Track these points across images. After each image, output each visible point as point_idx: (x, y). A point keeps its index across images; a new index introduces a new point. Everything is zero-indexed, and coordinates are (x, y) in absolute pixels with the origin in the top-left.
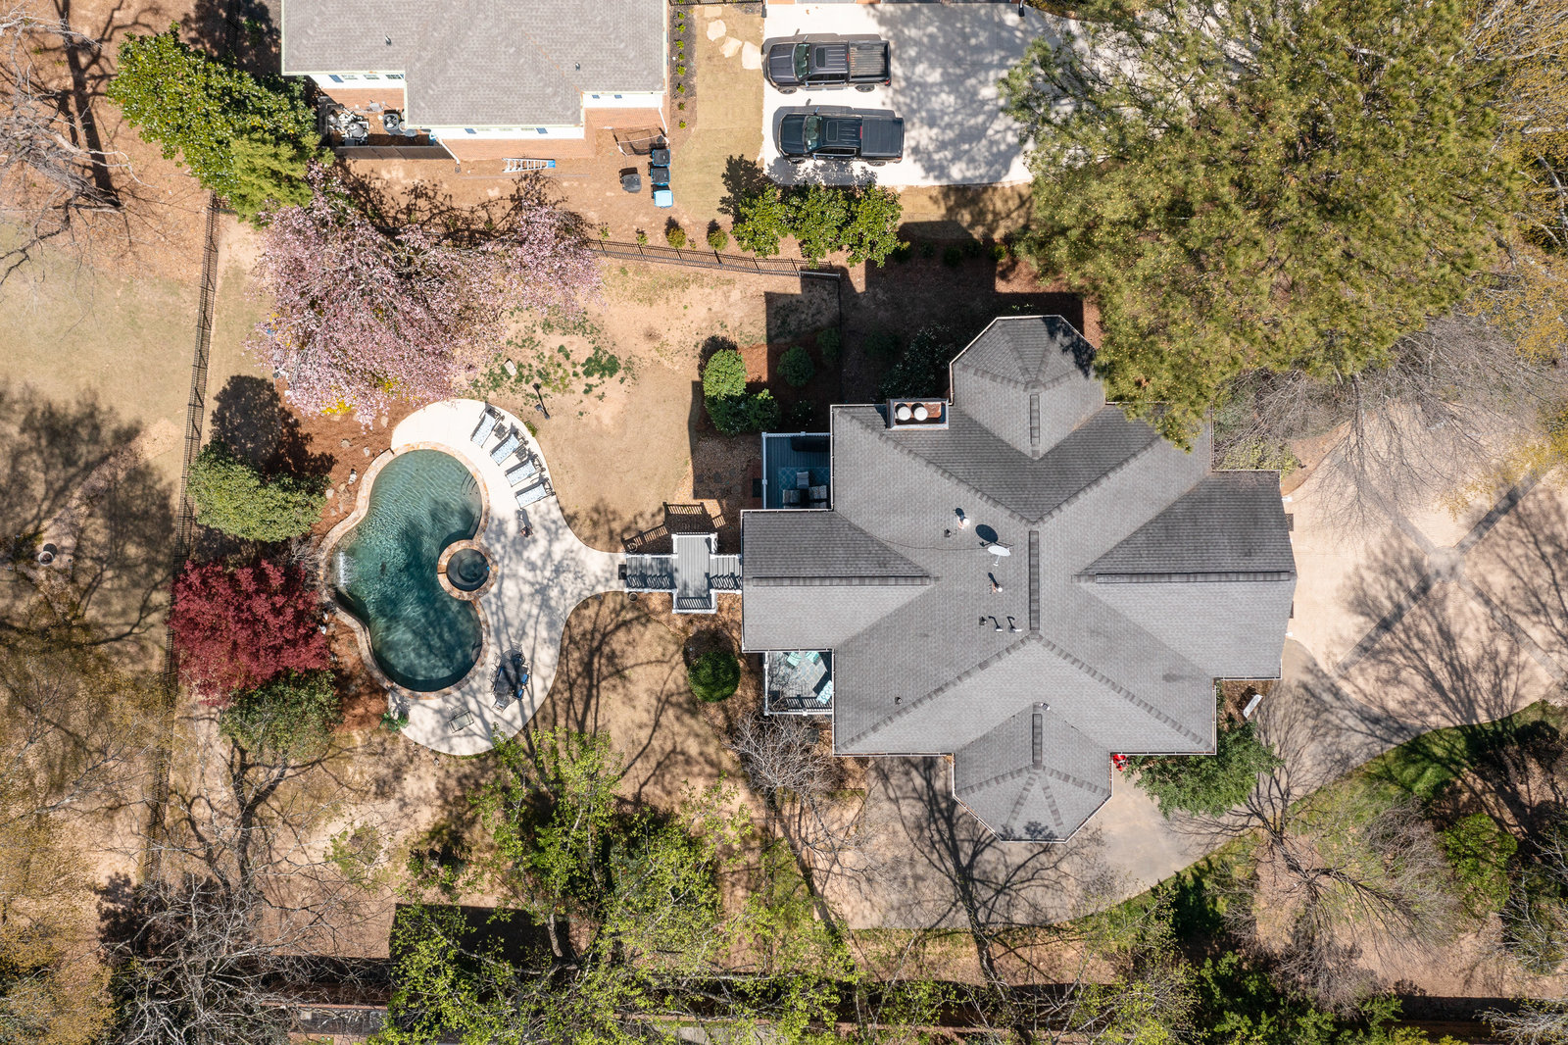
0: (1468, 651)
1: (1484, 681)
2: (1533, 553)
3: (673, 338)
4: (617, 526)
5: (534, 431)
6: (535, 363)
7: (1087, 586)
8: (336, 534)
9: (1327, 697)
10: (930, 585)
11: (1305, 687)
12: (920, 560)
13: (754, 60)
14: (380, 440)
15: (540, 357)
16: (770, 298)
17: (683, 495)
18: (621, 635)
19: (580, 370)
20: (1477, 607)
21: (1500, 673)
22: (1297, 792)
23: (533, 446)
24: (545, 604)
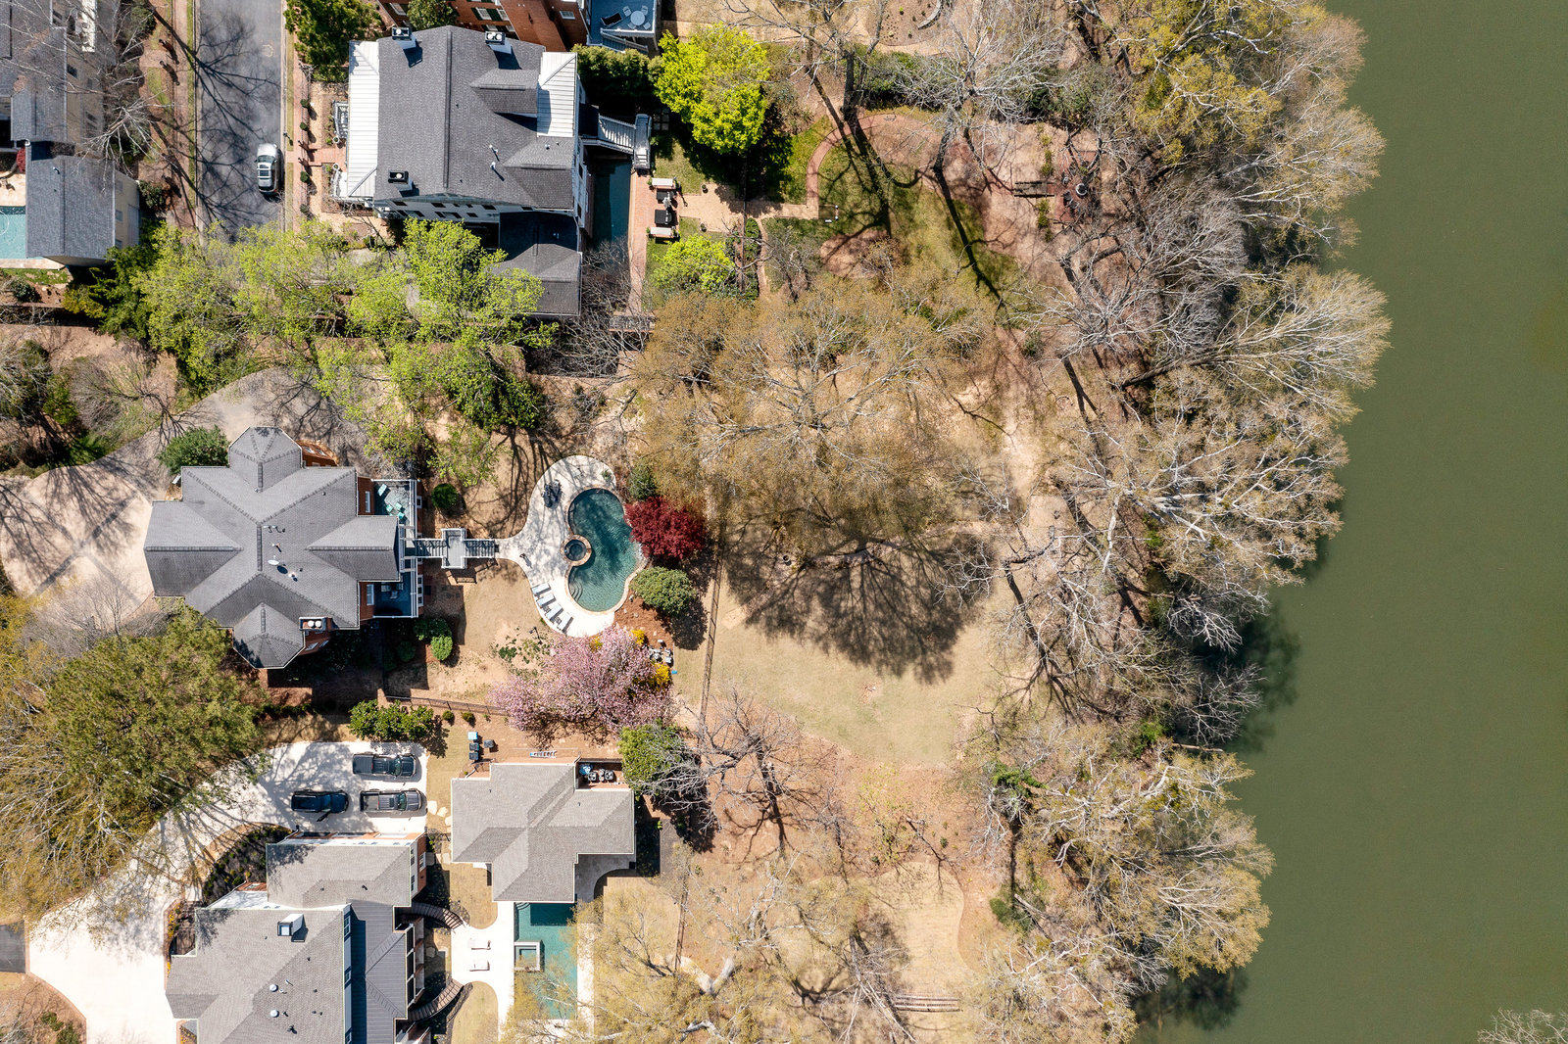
0: (73, 504)
1: (65, 489)
2: (40, 553)
3: (472, 667)
4: (504, 572)
5: (542, 620)
6: (541, 655)
7: (237, 546)
9: (143, 482)
10: (309, 546)
11: (155, 487)
12: (314, 558)
13: (431, 805)
14: (620, 617)
15: (538, 658)
16: (425, 687)
17: (468, 587)
18: (502, 516)
19: (518, 651)
20: (69, 527)
21: (56, 494)
22: (157, 434)
23: (542, 613)
24: (539, 531)
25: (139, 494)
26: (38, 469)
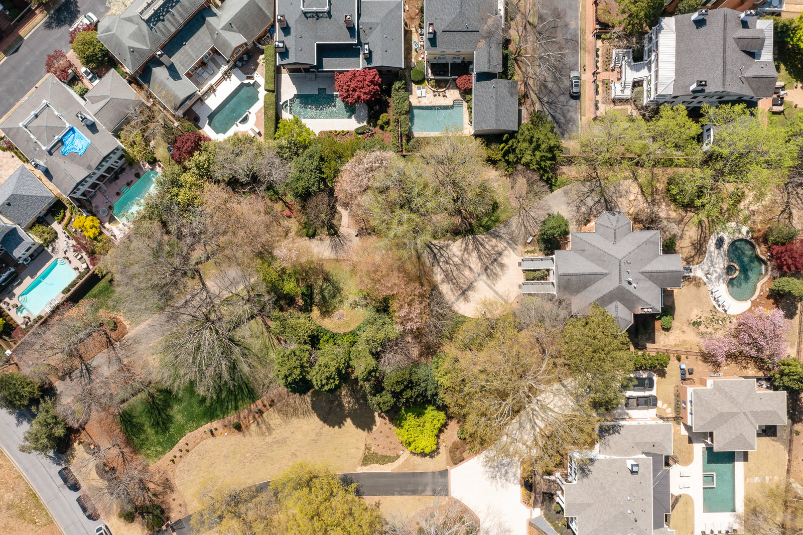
0: (475, 254)
1: (471, 247)
2: (458, 280)
3: (678, 331)
4: (694, 282)
5: (714, 307)
6: (714, 324)
7: (607, 272)
8: (766, 279)
9: (510, 242)
10: (641, 271)
11: (516, 245)
12: (643, 277)
13: (659, 403)
14: (755, 304)
15: (713, 326)
16: (654, 342)
17: (676, 290)
18: (693, 254)
19: (703, 323)
20: (472, 266)
21: (466, 249)
23: (714, 303)
24: (712, 261)
25: (509, 248)
26: (457, 237)
